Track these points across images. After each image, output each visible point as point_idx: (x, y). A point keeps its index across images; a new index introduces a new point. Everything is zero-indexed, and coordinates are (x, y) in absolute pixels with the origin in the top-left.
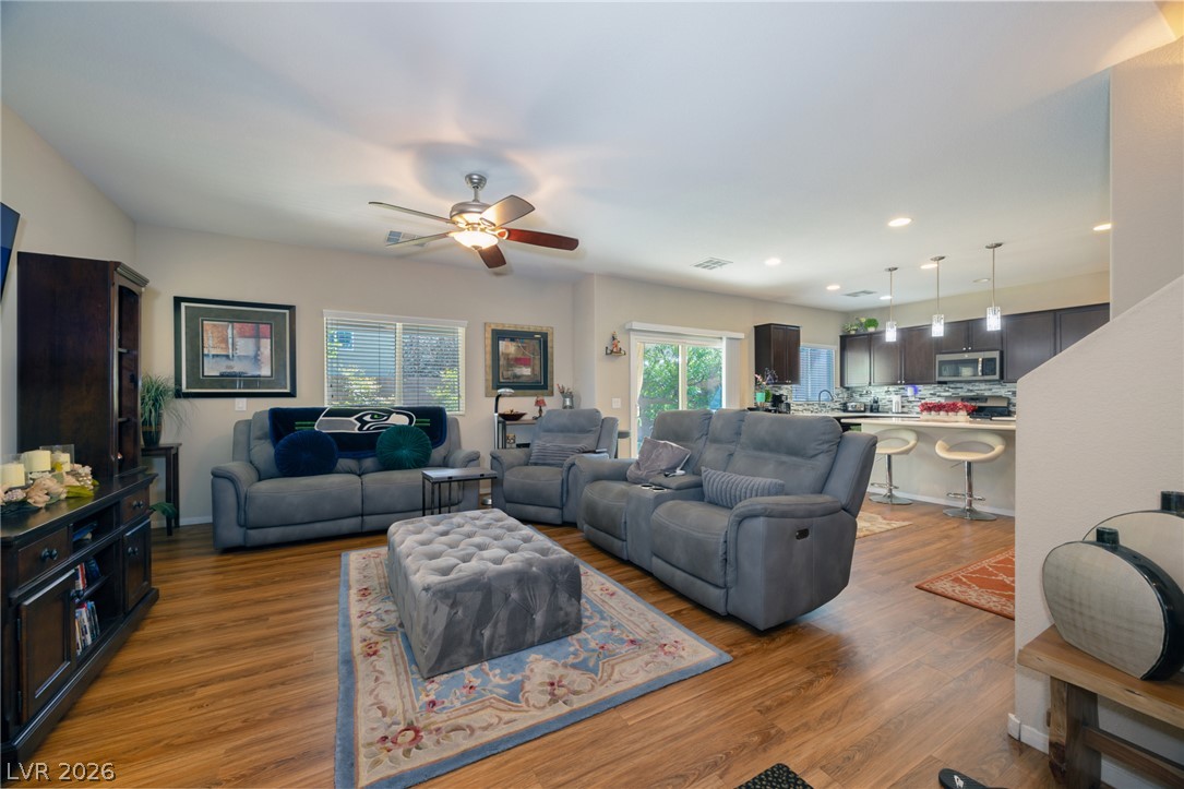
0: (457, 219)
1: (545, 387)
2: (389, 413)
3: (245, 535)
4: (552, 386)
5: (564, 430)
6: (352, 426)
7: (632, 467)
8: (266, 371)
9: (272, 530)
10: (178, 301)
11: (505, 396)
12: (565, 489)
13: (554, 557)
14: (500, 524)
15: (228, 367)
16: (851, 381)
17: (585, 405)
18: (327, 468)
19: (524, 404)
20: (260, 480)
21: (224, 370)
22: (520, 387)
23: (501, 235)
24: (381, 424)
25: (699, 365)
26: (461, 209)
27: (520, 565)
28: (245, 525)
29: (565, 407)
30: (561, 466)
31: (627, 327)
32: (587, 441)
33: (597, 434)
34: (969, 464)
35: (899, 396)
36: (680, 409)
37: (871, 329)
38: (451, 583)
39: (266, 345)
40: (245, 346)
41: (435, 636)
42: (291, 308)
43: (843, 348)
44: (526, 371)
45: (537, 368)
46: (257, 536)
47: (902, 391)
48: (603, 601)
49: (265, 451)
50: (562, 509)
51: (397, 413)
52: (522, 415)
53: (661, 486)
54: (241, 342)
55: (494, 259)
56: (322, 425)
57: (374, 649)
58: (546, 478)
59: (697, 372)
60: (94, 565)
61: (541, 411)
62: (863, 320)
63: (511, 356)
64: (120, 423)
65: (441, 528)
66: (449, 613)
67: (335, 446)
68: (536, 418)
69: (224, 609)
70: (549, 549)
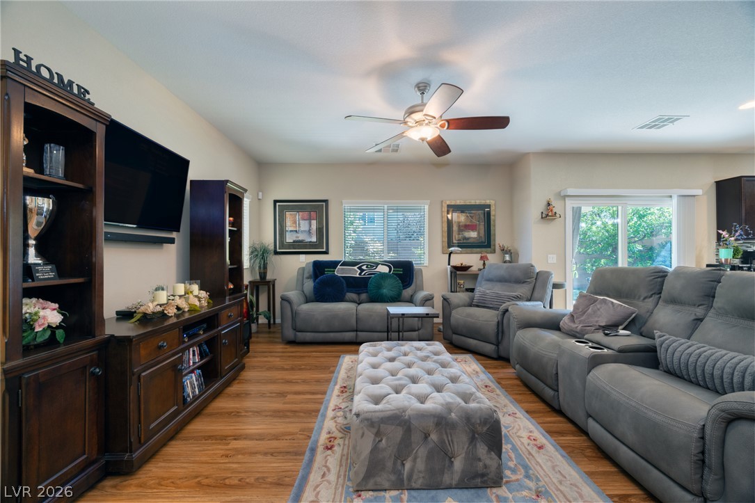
0: (407, 119)
1: (489, 246)
2: (377, 264)
3: (295, 335)
4: (495, 245)
5: (502, 280)
6: (355, 272)
7: (566, 319)
8: (314, 239)
9: (308, 334)
10: (275, 202)
11: (456, 253)
12: (500, 329)
13: (473, 405)
14: (436, 357)
15: (296, 237)
17: (523, 261)
18: (340, 298)
19: (471, 259)
20: (307, 302)
21: (295, 239)
22: (466, 246)
23: (442, 126)
24: (373, 271)
25: (640, 225)
26: (411, 111)
27: (439, 408)
28: (296, 329)
29: (505, 262)
30: (497, 309)
31: (562, 194)
32: (523, 290)
33: (532, 285)
36: (620, 265)
38: (377, 414)
39: (314, 223)
40: (304, 226)
41: (362, 457)
42: (326, 201)
44: (473, 234)
45: (482, 232)
46: (301, 336)
48: (530, 454)
49: (309, 285)
50: (497, 345)
51: (382, 264)
52: (470, 267)
53: (599, 346)
54: (302, 222)
55: (440, 147)
56: (339, 272)
57: (332, 443)
58: (485, 318)
59: (637, 232)
60: (205, 347)
61: (484, 264)
63: (461, 224)
64: (230, 269)
65: (391, 354)
66: (374, 440)
67: (345, 285)
68: (480, 270)
69: (271, 382)
70: (471, 394)
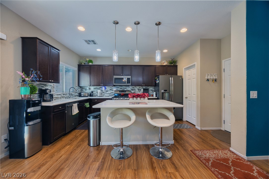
16: (82, 84)
34: (161, 128)
35: (100, 90)
37: (90, 64)
43: (79, 71)
47: (101, 88)
62: (88, 59)
